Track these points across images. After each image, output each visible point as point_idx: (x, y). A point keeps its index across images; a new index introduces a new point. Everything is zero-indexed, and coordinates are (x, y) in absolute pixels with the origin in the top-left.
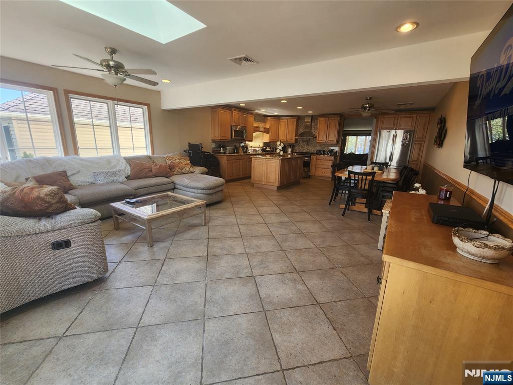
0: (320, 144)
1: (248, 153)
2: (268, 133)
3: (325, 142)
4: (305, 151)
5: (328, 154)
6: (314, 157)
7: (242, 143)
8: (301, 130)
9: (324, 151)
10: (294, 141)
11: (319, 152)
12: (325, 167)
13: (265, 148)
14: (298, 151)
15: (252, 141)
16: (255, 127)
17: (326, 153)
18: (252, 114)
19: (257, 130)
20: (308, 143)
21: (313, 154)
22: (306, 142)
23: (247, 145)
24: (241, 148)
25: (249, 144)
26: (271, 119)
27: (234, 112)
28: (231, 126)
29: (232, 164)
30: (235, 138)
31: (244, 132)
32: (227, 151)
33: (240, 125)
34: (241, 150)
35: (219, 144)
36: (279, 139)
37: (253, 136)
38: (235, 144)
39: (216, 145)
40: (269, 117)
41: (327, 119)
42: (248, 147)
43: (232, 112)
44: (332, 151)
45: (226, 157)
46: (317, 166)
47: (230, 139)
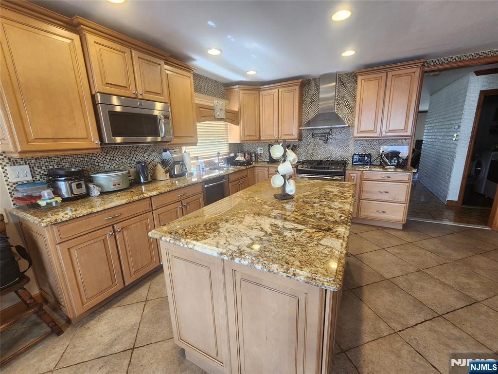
2: (236, 122)
6: (353, 173)
7: (165, 151)
10: (295, 136)
11: (365, 160)
12: (385, 197)
13: (232, 155)
15: (195, 144)
16: (201, 107)
19: (206, 114)
20: (327, 139)
22: (321, 136)
23: (182, 156)
24: (159, 167)
25: (189, 152)
26: (242, 90)
27: (91, 38)
28: (93, 97)
29: (105, 241)
30: (119, 140)
31: (160, 120)
32: (91, 186)
33: (140, 97)
34: (161, 173)
35: (51, 167)
36: (261, 135)
37: (198, 130)
38: (140, 158)
39: (37, 173)
40: (237, 86)
41: (384, 78)
42: (187, 161)
43: (83, 40)
44: (395, 154)
45: (48, 231)
46: (364, 196)
47: (99, 146)
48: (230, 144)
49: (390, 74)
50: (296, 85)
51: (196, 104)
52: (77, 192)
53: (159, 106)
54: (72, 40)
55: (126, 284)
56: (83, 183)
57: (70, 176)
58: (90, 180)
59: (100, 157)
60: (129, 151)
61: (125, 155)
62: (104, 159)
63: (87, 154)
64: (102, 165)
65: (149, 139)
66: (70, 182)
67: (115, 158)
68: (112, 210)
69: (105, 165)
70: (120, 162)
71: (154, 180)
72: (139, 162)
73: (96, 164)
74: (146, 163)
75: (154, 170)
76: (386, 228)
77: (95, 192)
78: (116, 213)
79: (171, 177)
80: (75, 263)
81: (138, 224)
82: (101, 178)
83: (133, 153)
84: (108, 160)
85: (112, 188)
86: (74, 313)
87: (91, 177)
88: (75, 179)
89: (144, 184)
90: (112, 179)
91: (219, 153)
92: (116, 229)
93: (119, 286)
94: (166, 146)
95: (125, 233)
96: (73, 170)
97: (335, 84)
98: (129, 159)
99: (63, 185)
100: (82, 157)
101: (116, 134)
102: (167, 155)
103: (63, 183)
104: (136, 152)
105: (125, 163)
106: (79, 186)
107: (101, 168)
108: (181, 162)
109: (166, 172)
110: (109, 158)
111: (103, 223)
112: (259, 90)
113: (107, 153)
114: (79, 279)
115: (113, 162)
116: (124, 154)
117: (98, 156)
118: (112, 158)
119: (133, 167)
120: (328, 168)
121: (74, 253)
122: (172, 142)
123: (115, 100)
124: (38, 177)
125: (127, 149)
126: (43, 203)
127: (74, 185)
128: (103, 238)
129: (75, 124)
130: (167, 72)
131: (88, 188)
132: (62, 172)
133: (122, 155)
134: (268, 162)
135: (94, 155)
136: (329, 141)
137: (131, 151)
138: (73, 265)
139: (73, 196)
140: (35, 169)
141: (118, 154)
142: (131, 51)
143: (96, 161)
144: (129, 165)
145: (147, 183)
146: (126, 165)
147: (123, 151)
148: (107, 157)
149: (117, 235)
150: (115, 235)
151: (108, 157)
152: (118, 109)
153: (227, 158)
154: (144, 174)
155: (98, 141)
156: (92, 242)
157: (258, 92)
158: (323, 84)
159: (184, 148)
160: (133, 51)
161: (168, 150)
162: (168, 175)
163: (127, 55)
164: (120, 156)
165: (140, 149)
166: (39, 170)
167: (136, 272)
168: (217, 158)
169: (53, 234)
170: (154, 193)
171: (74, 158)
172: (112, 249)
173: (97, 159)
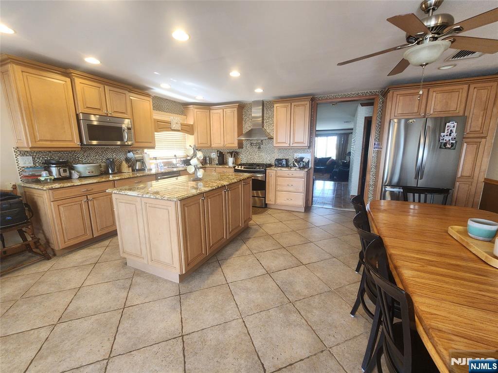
0: (280, 149)
1: (147, 172)
3: (288, 145)
4: (256, 160)
5: (294, 166)
6: (271, 172)
7: (129, 152)
8: (247, 127)
9: (287, 160)
10: (236, 145)
11: (279, 163)
12: (291, 189)
14: (244, 161)
15: (153, 148)
16: (158, 121)
17: (291, 164)
18: (148, 95)
19: (165, 126)
20: (260, 148)
21: (270, 166)
22: (256, 146)
23: (143, 157)
24: (124, 163)
25: (149, 153)
26: (196, 109)
27: (78, 81)
28: (77, 116)
29: (81, 205)
30: (95, 142)
31: (124, 130)
32: (73, 172)
33: (109, 115)
34: (125, 167)
35: (46, 159)
36: (212, 143)
37: (156, 138)
38: (110, 156)
39: (36, 162)
40: (192, 106)
41: (290, 106)
42: (147, 160)
43: (73, 82)
44: (301, 160)
45: (47, 193)
46: (279, 188)
47: (80, 146)
49: (293, 104)
50: (235, 108)
51: (154, 119)
52: (63, 174)
53: (127, 121)
54: (66, 81)
55: (95, 236)
56: (67, 169)
57: (59, 164)
58: (72, 168)
59: (80, 154)
62: (82, 155)
63: (71, 151)
64: (81, 160)
65: (119, 143)
66: (59, 168)
67: (91, 155)
68: (87, 185)
69: (83, 159)
70: (94, 158)
71: (120, 172)
72: (108, 159)
73: (77, 159)
74: (113, 159)
75: (120, 165)
76: (293, 211)
77: (75, 175)
78: (90, 187)
79: (133, 170)
80: (61, 215)
81: (104, 197)
82: (80, 167)
83: (104, 153)
84: (85, 156)
85: (87, 174)
86: (59, 246)
87: (73, 166)
88: (62, 167)
89: (111, 174)
90: (88, 168)
91: (175, 156)
92: (89, 198)
93: (89, 236)
94: (130, 149)
95: (95, 202)
96: (61, 161)
97: (261, 108)
98: (101, 157)
99: (54, 170)
100: (67, 153)
101: (92, 139)
102: (130, 155)
103: (54, 168)
104: (106, 152)
105: (98, 159)
106: (65, 171)
108: (142, 161)
109: (129, 167)
111: (80, 193)
112: (210, 109)
113: (85, 152)
114: (63, 225)
115: (89, 158)
116: (97, 153)
118: (88, 155)
119: (104, 162)
120: (255, 168)
121: (61, 208)
122: (134, 146)
123: (93, 118)
124: (37, 165)
125: (100, 150)
126: (42, 179)
127: (61, 170)
128: (80, 202)
129: (65, 131)
130: (131, 98)
131: (70, 173)
132: (53, 162)
134: (217, 164)
135: (76, 152)
137: (103, 151)
138: (60, 216)
139: (60, 177)
140: (36, 159)
142: (104, 87)
143: (77, 157)
145: (114, 173)
147: (97, 151)
149: (89, 202)
150: (88, 201)
151: (86, 154)
152: (95, 123)
153: (184, 160)
154: (111, 167)
155: (79, 143)
156: (73, 204)
157: (208, 111)
159: (146, 151)
160: (105, 86)
161: (132, 151)
162: (131, 169)
163: (102, 89)
164: (94, 154)
165: (110, 149)
166: (38, 160)
167: (102, 229)
169: (49, 196)
170: (117, 178)
171: (61, 154)
172: (85, 210)
173: (78, 155)
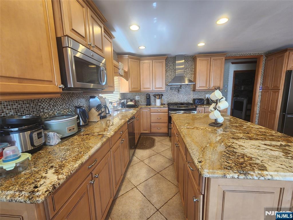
7: (92, 97)
10: (164, 89)
26: (130, 58)
31: (103, 71)
32: (51, 134)
36: (141, 87)
40: (127, 56)
41: (210, 60)
47: (62, 91)
48: (121, 94)
49: (212, 58)
50: (164, 59)
52: (37, 143)
56: (43, 131)
57: (24, 126)
59: (45, 103)
60: (67, 97)
61: (65, 101)
62: (48, 105)
67: (57, 103)
68: (93, 156)
69: (49, 111)
70: (61, 107)
73: (42, 110)
77: (55, 140)
83: (71, 100)
84: (51, 106)
85: (68, 133)
92: (93, 175)
96: (24, 117)
97: (184, 61)
98: (67, 105)
100: (28, 103)
102: (96, 101)
104: (72, 98)
105: (65, 108)
106: (40, 136)
107: (46, 114)
110: (52, 104)
115: (56, 108)
117: (43, 102)
118: (55, 104)
119: (70, 112)
122: (104, 90)
125: (66, 95)
126: (10, 166)
127: (35, 135)
129: (42, 64)
133: (63, 101)
135: (40, 101)
136: (180, 92)
137: (69, 97)
139: (33, 148)
141: (59, 100)
142: (87, 8)
143: (41, 107)
144: (67, 110)
146: (65, 110)
147: (63, 97)
148: (51, 103)
154: (85, 118)
155: (62, 86)
157: (139, 61)
158: (177, 61)
162: (99, 117)
163: (85, 10)
164: (61, 102)
165: (75, 95)
168: (116, 103)
171: (19, 104)
173: (42, 105)
